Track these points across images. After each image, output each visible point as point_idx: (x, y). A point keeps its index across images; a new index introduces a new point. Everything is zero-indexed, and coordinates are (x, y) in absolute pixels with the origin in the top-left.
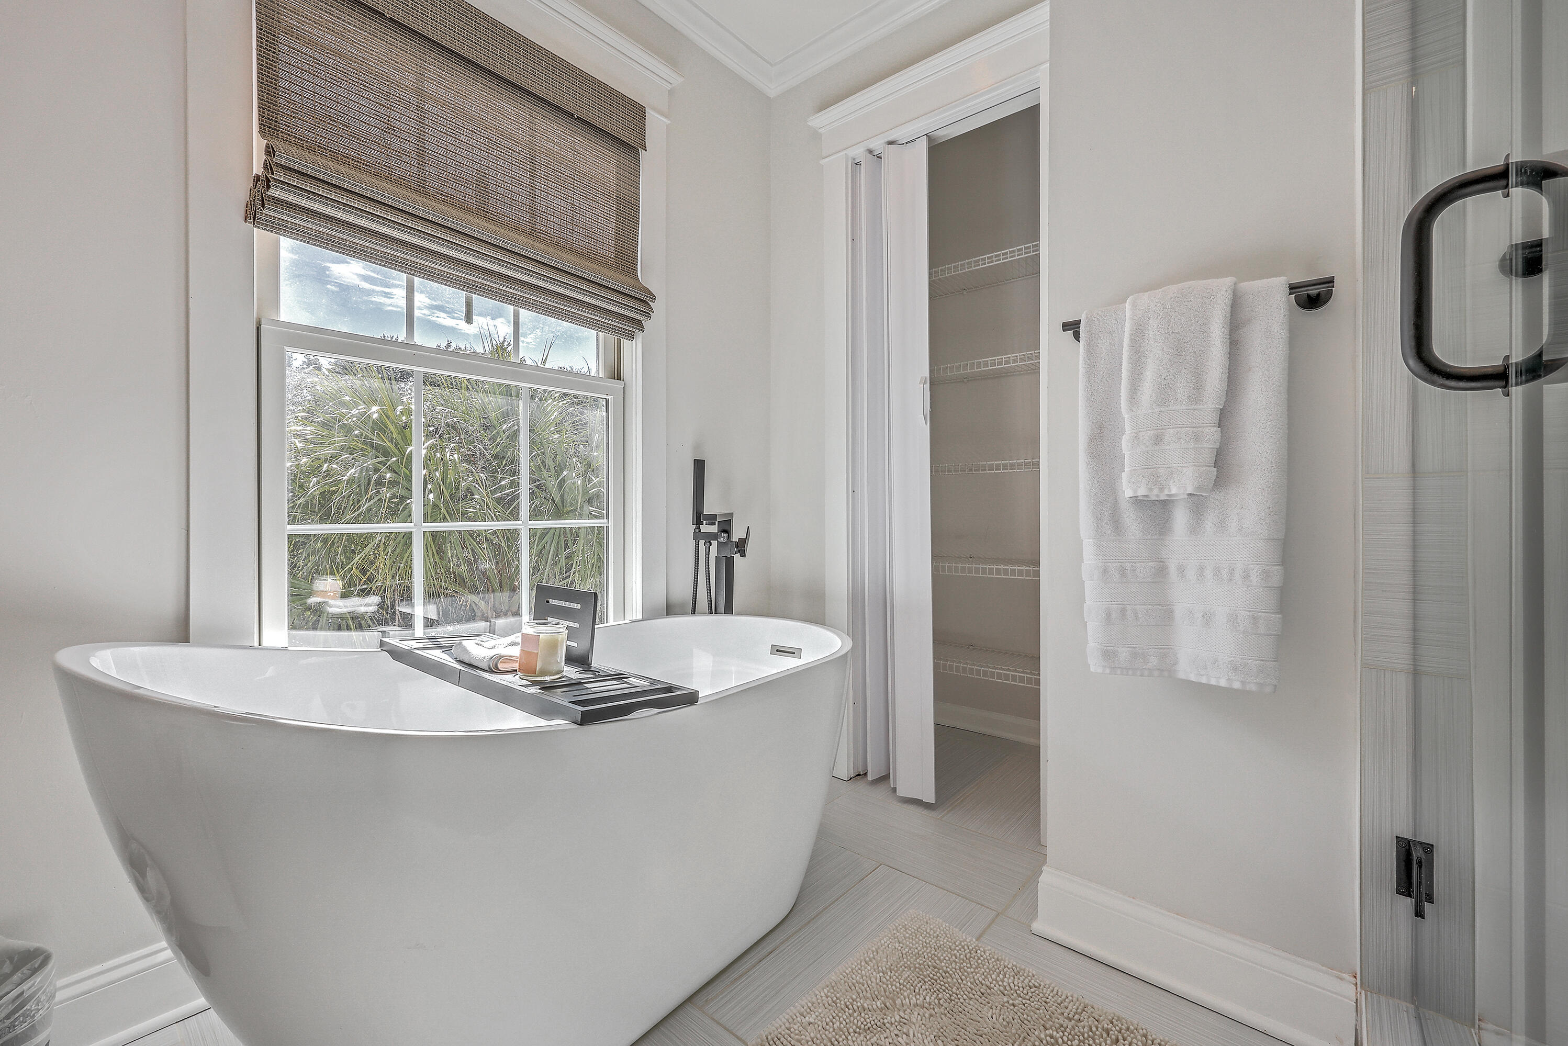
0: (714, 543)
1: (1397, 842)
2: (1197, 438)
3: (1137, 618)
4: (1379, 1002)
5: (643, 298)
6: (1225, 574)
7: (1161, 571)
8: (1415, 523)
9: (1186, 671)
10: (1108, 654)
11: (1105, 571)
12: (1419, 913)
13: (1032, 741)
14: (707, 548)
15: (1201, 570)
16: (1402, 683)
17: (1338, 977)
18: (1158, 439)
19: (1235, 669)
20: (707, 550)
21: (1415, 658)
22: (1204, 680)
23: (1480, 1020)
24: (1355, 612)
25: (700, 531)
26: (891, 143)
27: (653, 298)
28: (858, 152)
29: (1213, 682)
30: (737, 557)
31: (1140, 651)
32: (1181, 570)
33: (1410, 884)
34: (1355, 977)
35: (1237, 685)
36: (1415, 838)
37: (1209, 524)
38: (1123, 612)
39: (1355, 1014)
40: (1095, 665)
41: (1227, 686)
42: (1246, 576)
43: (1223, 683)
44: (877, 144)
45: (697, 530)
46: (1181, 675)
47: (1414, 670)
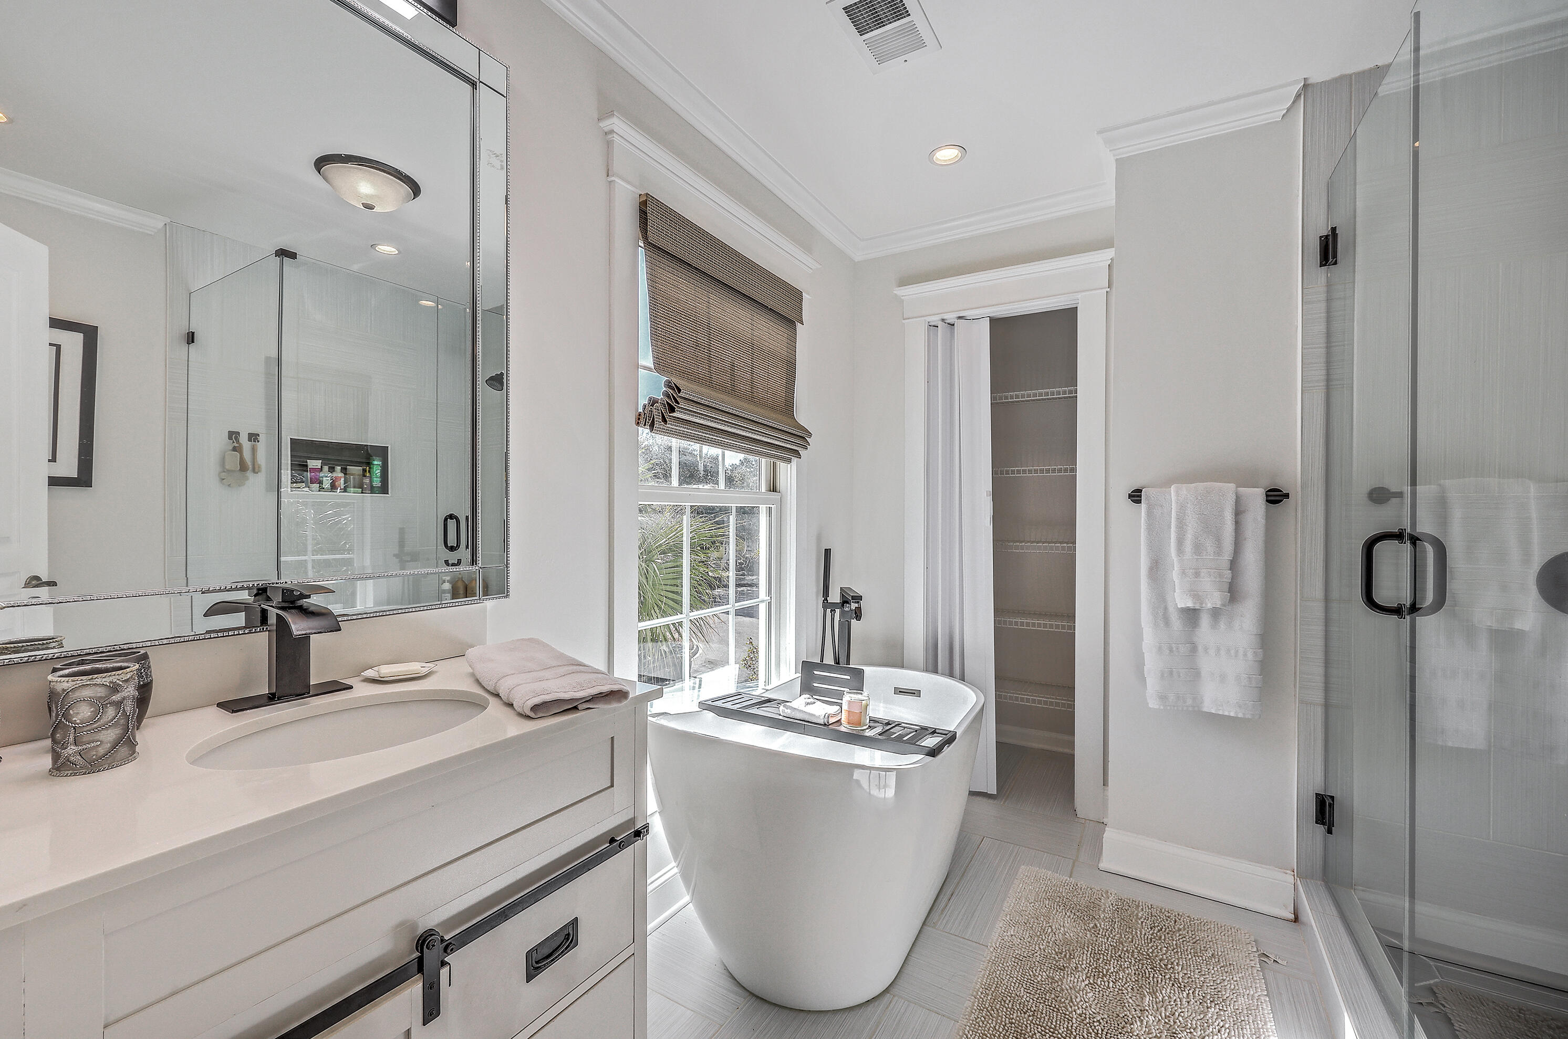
0: (838, 611)
1: (1316, 796)
2: (1220, 576)
3: (1179, 676)
4: (1307, 882)
5: (803, 435)
6: (1233, 652)
7: (1194, 649)
8: (1326, 626)
9: (1208, 706)
10: (1163, 698)
11: (1160, 648)
12: (1330, 831)
13: (1067, 751)
14: (833, 615)
15: (1218, 650)
16: (1319, 711)
17: (1284, 873)
18: (1197, 575)
19: (1240, 707)
20: (833, 616)
21: (1326, 698)
22: (1221, 713)
23: (1355, 885)
24: (1295, 673)
25: (827, 602)
26: (960, 318)
27: (810, 435)
28: (935, 319)
29: (1226, 713)
30: (854, 622)
31: (1181, 695)
32: (1206, 650)
33: (1324, 818)
34: (1293, 872)
35: (1240, 715)
36: (1325, 793)
37: (1222, 625)
38: (1171, 673)
39: (1293, 891)
40: (1153, 703)
41: (1235, 716)
42: (1245, 655)
43: (1232, 714)
44: (950, 317)
45: (826, 602)
46: (1205, 709)
47: (1325, 704)
